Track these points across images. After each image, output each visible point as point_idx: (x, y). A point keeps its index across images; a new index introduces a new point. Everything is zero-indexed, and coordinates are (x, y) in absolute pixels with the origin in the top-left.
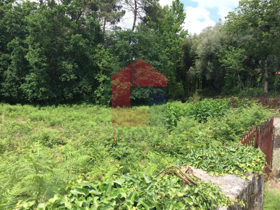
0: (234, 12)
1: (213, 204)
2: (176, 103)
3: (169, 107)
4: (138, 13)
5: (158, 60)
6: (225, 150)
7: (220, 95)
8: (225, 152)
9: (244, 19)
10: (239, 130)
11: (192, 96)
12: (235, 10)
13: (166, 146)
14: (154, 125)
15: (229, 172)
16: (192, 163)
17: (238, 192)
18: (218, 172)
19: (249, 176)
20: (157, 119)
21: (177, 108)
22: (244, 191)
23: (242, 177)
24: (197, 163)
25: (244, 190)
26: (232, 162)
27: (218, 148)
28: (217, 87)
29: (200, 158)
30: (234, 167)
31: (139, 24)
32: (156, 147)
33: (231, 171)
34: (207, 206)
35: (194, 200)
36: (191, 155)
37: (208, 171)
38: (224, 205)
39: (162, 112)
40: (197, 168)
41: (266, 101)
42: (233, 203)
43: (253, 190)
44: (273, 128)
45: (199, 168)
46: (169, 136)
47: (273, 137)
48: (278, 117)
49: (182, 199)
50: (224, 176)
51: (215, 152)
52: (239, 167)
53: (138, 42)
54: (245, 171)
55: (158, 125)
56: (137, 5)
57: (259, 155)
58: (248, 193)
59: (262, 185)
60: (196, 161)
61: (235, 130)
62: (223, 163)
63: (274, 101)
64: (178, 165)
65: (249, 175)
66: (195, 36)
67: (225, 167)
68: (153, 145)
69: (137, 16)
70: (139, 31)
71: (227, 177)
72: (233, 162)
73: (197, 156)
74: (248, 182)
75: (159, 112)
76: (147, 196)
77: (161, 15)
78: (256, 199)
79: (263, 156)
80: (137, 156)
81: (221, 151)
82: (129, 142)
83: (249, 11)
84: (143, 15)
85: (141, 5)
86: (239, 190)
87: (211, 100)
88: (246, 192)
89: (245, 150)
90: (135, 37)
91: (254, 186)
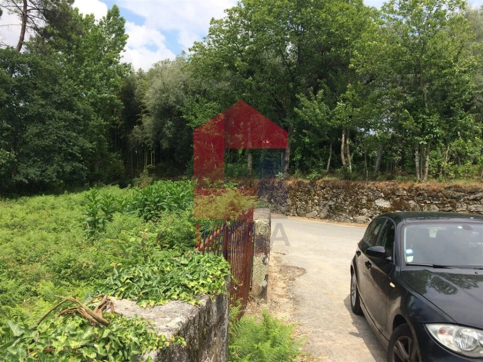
0: (202, 43)
1: (133, 350)
2: (109, 189)
3: (94, 197)
4: (31, 19)
5: (71, 109)
6: (172, 263)
7: (184, 174)
8: (173, 267)
9: (217, 57)
10: (208, 230)
11: (139, 177)
12: (204, 40)
13: (83, 269)
14: (64, 232)
15: (172, 297)
16: (114, 291)
17: (179, 325)
18: (155, 300)
19: (201, 299)
20: (70, 220)
21: (108, 198)
22: (191, 323)
23: (189, 302)
24: (123, 289)
25: (190, 320)
26: (177, 281)
27: (162, 261)
28: (180, 161)
29: (128, 281)
30: (180, 288)
31: (31, 38)
32: (63, 272)
33: (175, 295)
34: (123, 355)
35: (100, 349)
36: (114, 278)
37: (139, 301)
38: (151, 350)
39: (81, 207)
40: (123, 298)
41: (251, 184)
42: (168, 344)
43: (208, 319)
44: (253, 223)
45: (126, 298)
46: (91, 249)
47: (253, 237)
48: (262, 207)
49: (78, 351)
50: (163, 304)
51: (156, 268)
52: (188, 288)
53: (30, 72)
54: (196, 292)
55: (71, 230)
56: (28, 4)
57: (221, 266)
58: (198, 325)
59: (225, 311)
60: (121, 287)
61: (201, 231)
62: (164, 284)
63: (261, 184)
64: (90, 297)
65: (201, 297)
66: (141, 73)
67: (168, 290)
68: (57, 269)
69: (27, 24)
70: (31, 52)
71: (169, 305)
72: (179, 281)
73: (123, 278)
74: (199, 309)
75: (75, 207)
76: (6, 357)
77: (77, 29)
78: (213, 333)
79: (226, 267)
80: (21, 293)
81: (167, 266)
82: (5, 269)
83: (224, 46)
84: (42, 24)
85: (37, 6)
86: (182, 323)
87: (169, 183)
88: (194, 324)
89: (202, 260)
90: (24, 63)
91: (209, 312)
